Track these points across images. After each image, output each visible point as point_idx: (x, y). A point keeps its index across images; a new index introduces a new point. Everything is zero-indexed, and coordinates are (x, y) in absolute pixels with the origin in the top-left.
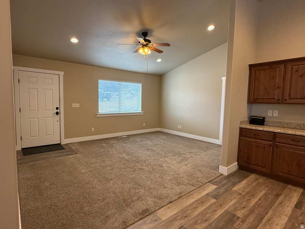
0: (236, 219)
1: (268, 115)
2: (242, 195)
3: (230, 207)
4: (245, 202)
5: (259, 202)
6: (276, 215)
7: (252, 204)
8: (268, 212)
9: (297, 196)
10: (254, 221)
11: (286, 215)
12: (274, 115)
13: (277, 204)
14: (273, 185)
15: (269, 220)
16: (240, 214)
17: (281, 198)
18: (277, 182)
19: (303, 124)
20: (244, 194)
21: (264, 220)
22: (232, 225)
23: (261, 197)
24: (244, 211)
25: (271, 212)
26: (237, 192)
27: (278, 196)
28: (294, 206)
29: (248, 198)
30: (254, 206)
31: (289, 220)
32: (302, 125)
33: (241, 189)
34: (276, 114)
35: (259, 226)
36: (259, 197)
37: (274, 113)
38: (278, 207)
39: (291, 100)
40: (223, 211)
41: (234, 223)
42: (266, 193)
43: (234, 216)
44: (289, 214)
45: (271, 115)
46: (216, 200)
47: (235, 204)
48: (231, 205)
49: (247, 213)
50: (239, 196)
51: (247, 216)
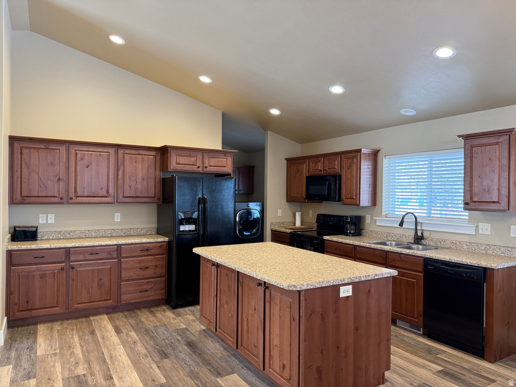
0: (83, 378)
1: (41, 222)
2: (58, 354)
3: (62, 373)
4: (71, 357)
5: (84, 349)
6: (111, 350)
7: (80, 355)
8: (102, 351)
9: (108, 323)
10: (100, 367)
11: (118, 345)
12: (49, 222)
13: (100, 340)
14: (77, 325)
15: (111, 358)
16: (81, 370)
17: (98, 332)
18: (77, 320)
19: (89, 231)
20: (58, 351)
21: (108, 360)
22: (87, 385)
23: (80, 343)
24: (82, 366)
25: (105, 351)
26: (48, 355)
27: (93, 332)
28: (115, 333)
29: (69, 352)
30: (84, 356)
31: (124, 346)
32: (87, 232)
33: (49, 349)
34: (51, 219)
35: (110, 367)
36: (78, 345)
37: (49, 218)
38: (105, 343)
39: (78, 198)
40: (61, 381)
41: (86, 382)
42: (79, 337)
43: (78, 377)
44: (119, 341)
45: (45, 222)
46: (35, 379)
47: (63, 368)
48: (60, 371)
49: (86, 366)
50: (57, 357)
51: (90, 368)
